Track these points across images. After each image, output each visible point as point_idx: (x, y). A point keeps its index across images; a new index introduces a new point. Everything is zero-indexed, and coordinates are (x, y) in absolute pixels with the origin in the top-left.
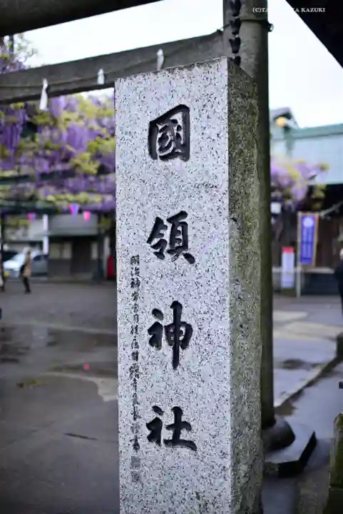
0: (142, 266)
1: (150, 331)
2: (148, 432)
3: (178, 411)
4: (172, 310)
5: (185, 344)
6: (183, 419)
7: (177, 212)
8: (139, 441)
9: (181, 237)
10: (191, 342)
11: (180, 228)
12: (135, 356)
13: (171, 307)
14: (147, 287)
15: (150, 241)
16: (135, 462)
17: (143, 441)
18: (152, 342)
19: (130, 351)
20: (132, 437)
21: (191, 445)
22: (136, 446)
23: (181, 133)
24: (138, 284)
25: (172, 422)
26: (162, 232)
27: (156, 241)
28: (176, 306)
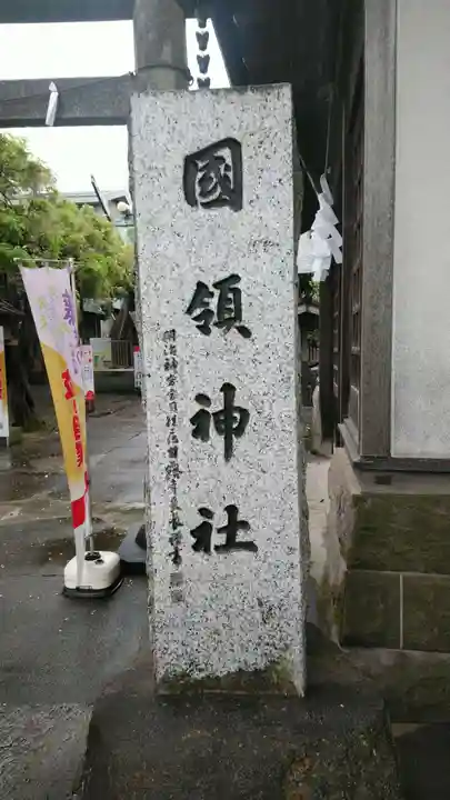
0: (179, 343)
1: (193, 421)
2: (193, 540)
3: (232, 510)
4: (222, 394)
5: (240, 431)
6: (240, 517)
7: (227, 275)
8: (181, 553)
9: (232, 306)
10: (248, 429)
11: (231, 296)
12: (174, 452)
13: (221, 390)
14: (186, 368)
15: (189, 311)
16: (176, 579)
17: (187, 553)
18: (195, 434)
19: (165, 447)
20: (172, 549)
21: (250, 546)
22: (177, 559)
23: (231, 174)
24: (175, 366)
25: (226, 523)
26: (206, 300)
27: (198, 312)
28: (228, 389)
